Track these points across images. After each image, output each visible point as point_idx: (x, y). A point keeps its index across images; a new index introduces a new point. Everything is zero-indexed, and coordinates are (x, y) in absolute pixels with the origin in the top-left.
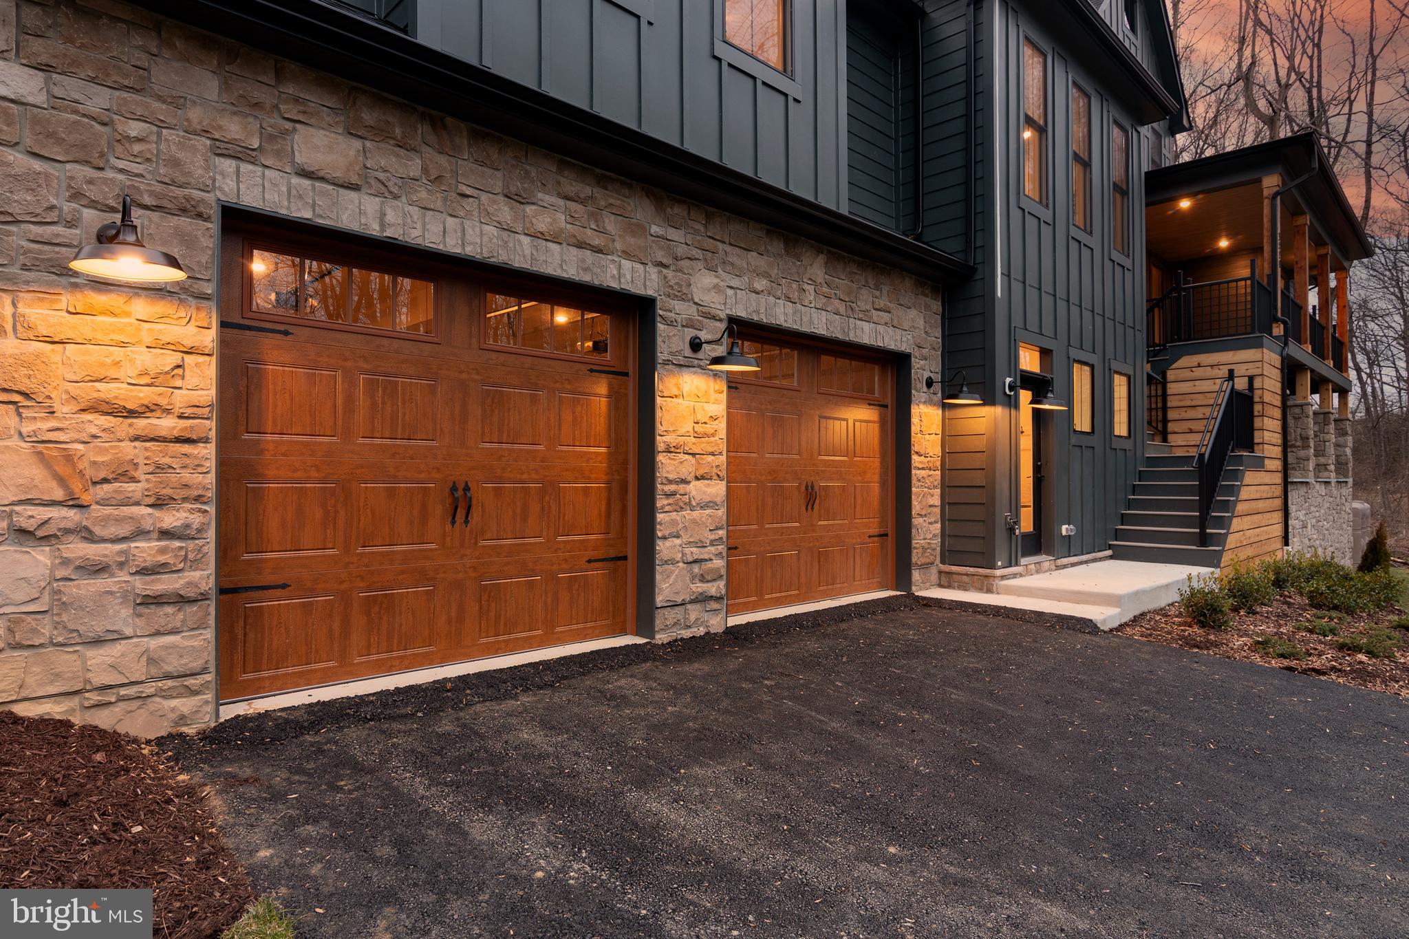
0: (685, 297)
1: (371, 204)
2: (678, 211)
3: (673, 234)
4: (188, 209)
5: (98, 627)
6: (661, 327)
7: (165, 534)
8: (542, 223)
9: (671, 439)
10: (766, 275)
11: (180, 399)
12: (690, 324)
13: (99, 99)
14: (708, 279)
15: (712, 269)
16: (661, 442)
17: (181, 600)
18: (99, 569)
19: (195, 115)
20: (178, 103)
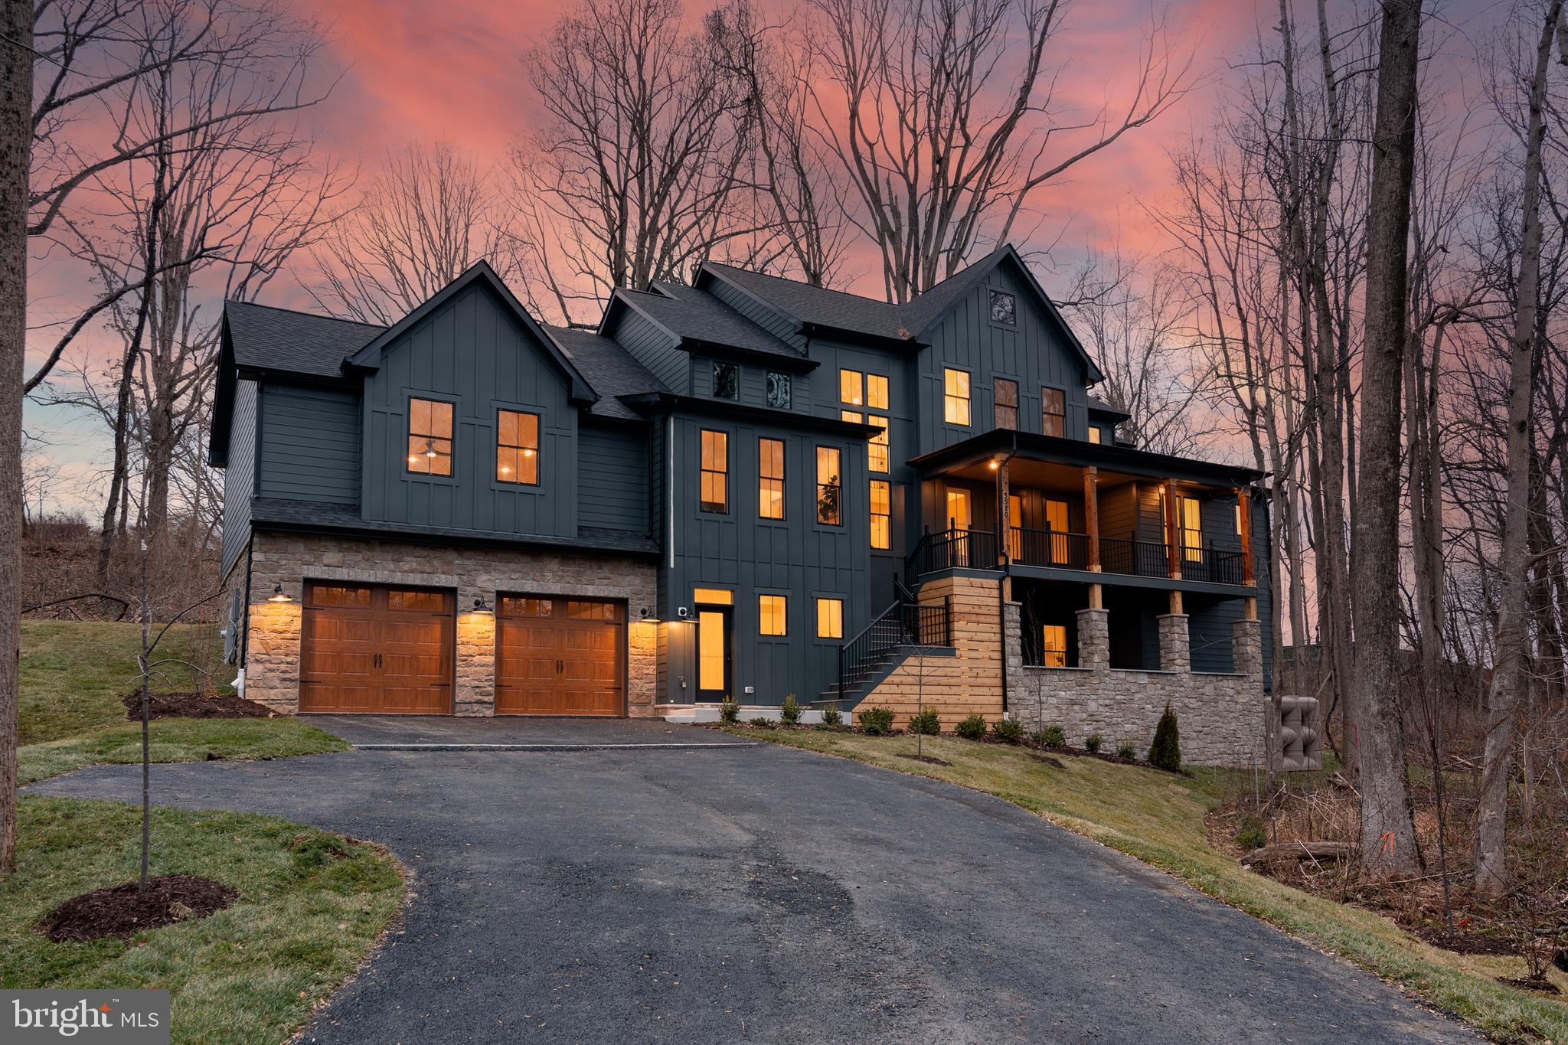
0: (472, 585)
1: (345, 571)
2: (469, 553)
3: (467, 562)
4: (296, 580)
5: (272, 684)
6: (459, 597)
7: (288, 663)
8: (406, 567)
9: (465, 640)
10: (521, 572)
11: (292, 629)
12: (474, 595)
13: (275, 557)
14: (485, 577)
15: (488, 573)
16: (459, 641)
17: (291, 680)
18: (272, 670)
19: (297, 556)
20: (293, 554)
